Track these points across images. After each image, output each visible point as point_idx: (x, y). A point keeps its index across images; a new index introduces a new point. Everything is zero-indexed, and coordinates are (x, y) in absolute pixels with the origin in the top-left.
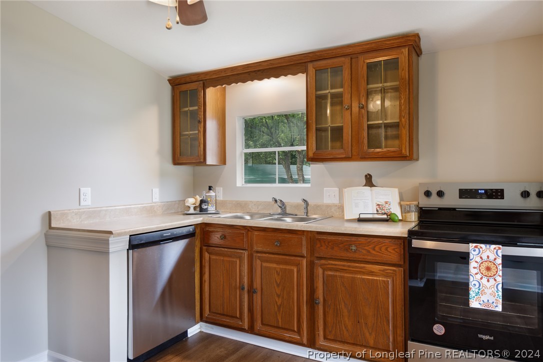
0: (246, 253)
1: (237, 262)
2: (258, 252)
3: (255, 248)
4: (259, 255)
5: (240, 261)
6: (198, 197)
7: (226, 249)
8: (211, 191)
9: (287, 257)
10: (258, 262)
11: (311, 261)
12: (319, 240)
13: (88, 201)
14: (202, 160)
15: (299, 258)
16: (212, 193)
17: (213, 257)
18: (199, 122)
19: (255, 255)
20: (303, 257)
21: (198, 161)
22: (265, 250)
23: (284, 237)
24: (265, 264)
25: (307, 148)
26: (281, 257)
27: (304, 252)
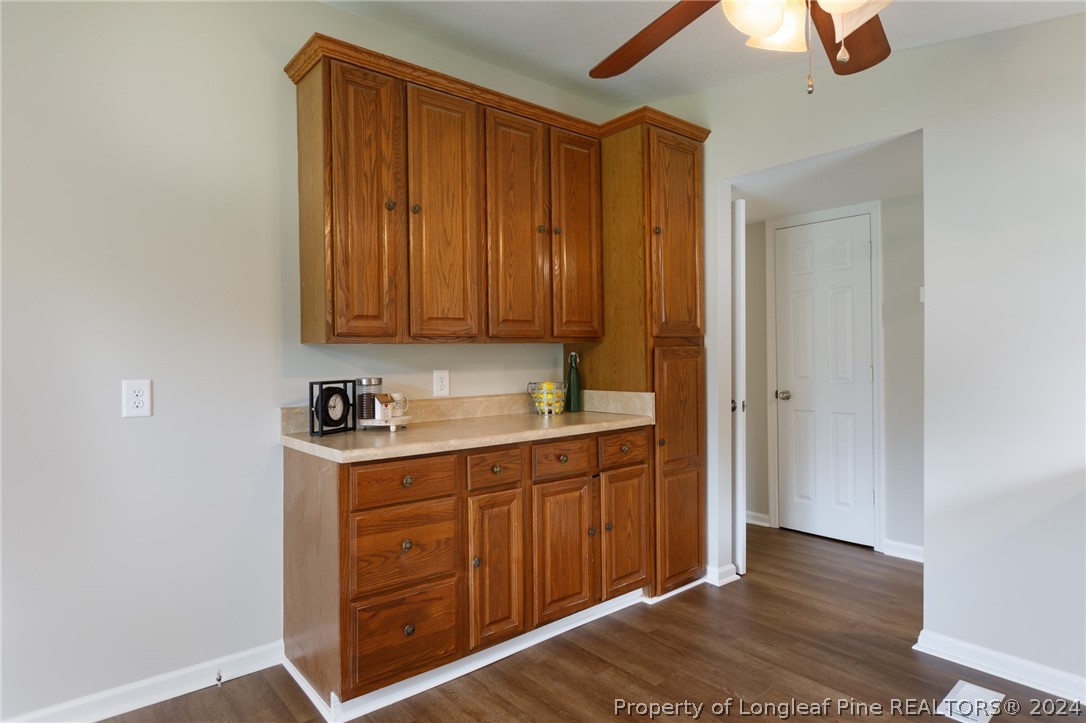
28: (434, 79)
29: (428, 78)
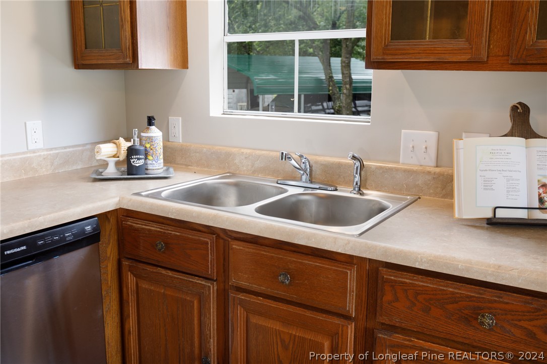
0: (213, 288)
1: (193, 302)
2: (240, 289)
3: (233, 281)
4: (242, 296)
5: (200, 302)
6: (121, 141)
7: (170, 273)
8: (153, 128)
9: (308, 314)
10: (240, 312)
11: (366, 329)
12: (393, 284)
15: (337, 321)
16: (155, 132)
17: (144, 285)
19: (232, 295)
20: (347, 317)
21: (121, 61)
22: (255, 287)
23: (301, 263)
24: (254, 320)
25: (369, 33)
26: (291, 309)
27: (351, 307)
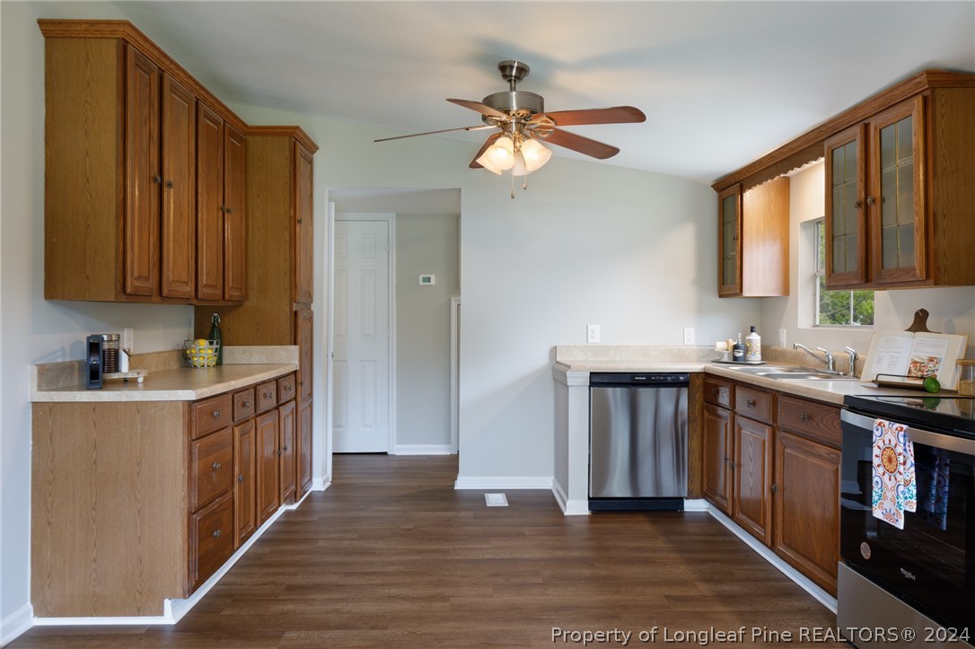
0: (731, 415)
5: (727, 424)
6: (731, 340)
8: (753, 333)
13: (596, 338)
14: (738, 291)
16: (754, 336)
17: (710, 416)
18: (735, 239)
21: (734, 292)
28: (180, 73)
29: (176, 71)
